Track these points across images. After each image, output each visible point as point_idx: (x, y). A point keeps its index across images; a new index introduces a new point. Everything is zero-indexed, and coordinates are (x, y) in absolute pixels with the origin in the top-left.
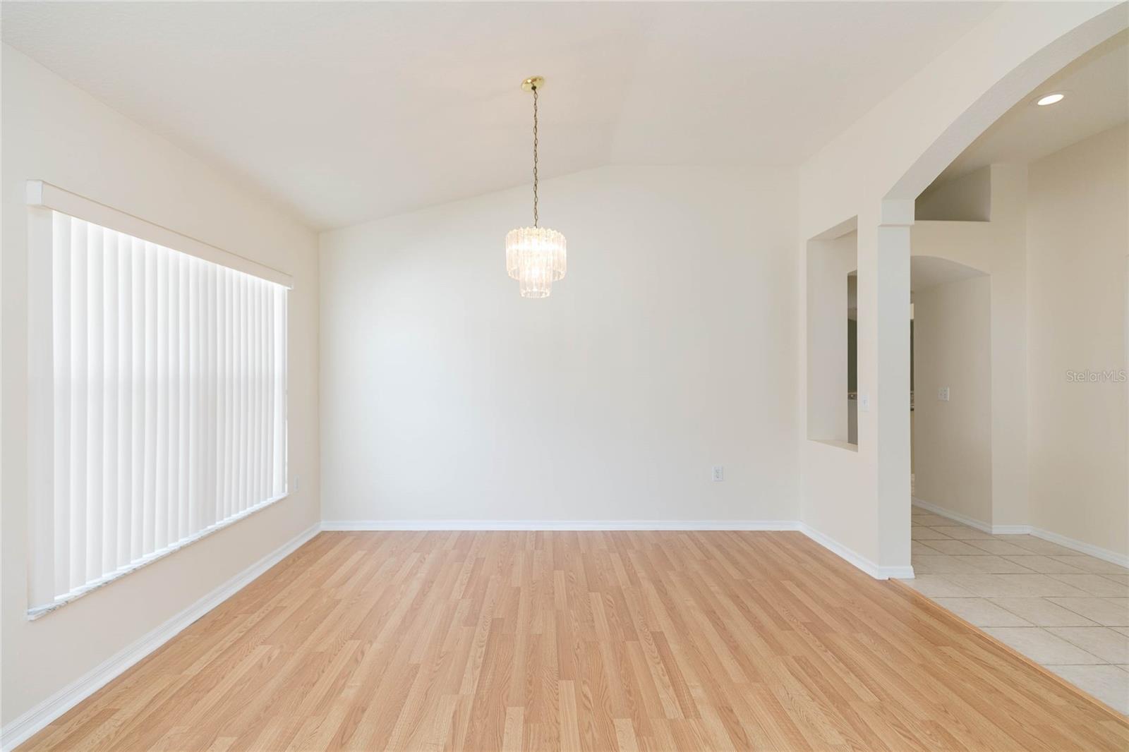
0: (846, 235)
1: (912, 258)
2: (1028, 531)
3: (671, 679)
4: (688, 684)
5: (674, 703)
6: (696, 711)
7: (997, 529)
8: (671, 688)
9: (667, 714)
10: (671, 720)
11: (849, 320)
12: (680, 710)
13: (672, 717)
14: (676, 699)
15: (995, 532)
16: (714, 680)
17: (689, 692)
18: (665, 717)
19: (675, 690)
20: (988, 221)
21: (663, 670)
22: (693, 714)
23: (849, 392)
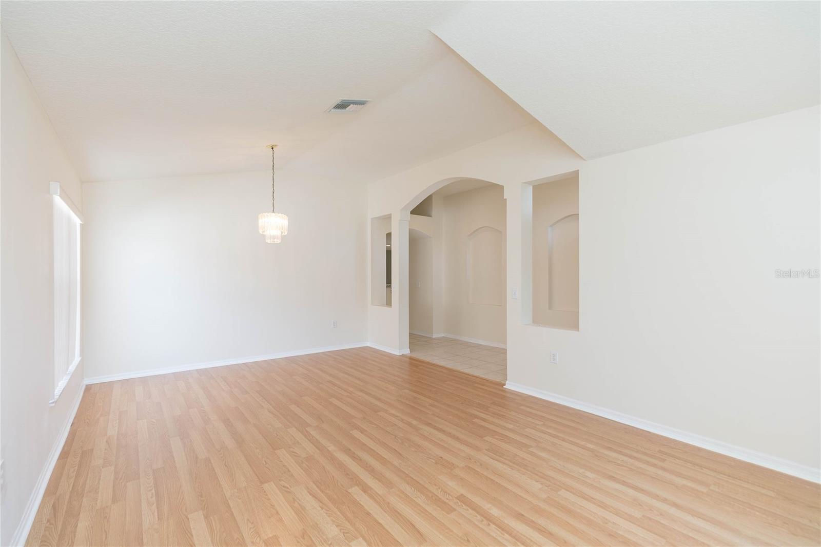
0: (388, 218)
1: (410, 229)
2: (443, 335)
7: (435, 336)
11: (387, 251)
15: (434, 337)
20: (431, 216)
23: (387, 284)
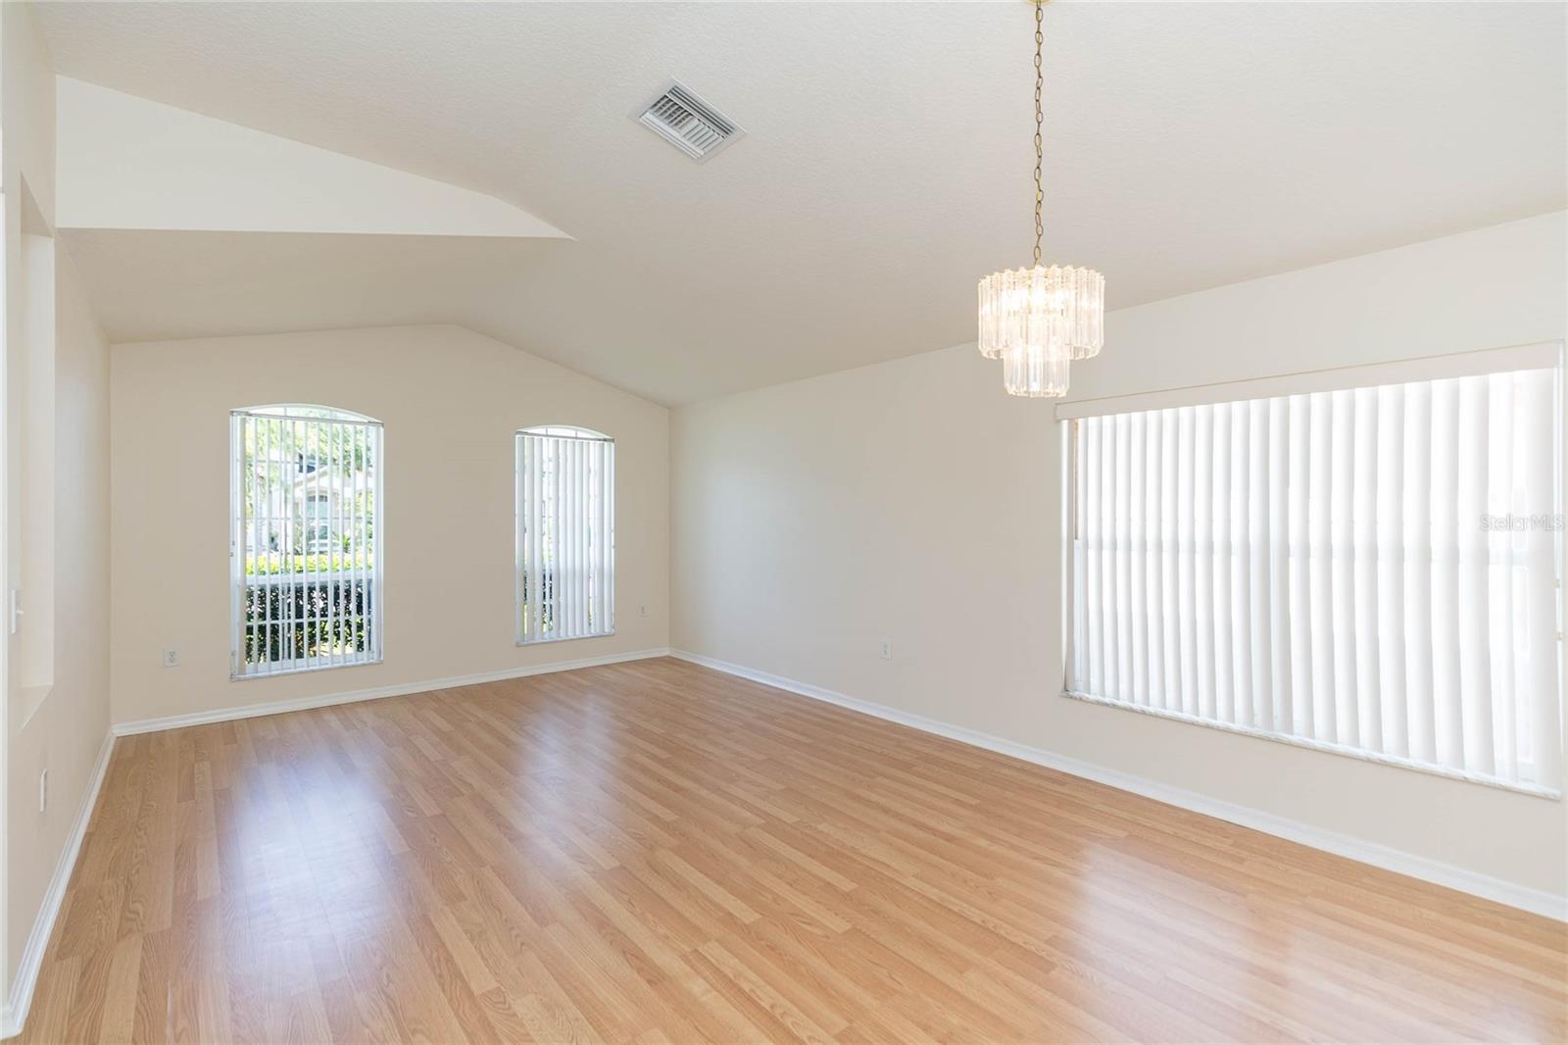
3: (741, 991)
4: (715, 993)
5: (717, 960)
6: (687, 961)
8: (732, 977)
9: (716, 944)
10: (710, 940)
12: (706, 955)
13: (709, 944)
14: (718, 966)
16: (685, 1018)
17: (708, 982)
18: (717, 940)
19: (725, 976)
21: (758, 996)
22: (691, 957)
